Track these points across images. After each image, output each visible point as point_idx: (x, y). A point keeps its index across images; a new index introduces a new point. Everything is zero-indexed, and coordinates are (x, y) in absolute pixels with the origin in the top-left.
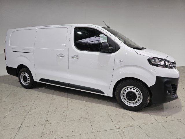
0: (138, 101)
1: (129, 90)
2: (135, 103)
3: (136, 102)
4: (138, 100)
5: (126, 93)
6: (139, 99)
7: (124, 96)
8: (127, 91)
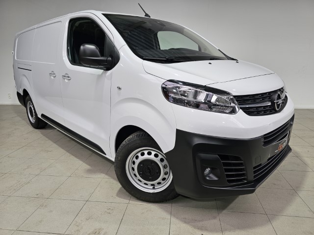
0: (162, 182)
1: (146, 156)
2: (156, 185)
3: (159, 183)
4: (164, 179)
5: (137, 162)
6: (166, 177)
7: (133, 169)
8: (141, 158)
